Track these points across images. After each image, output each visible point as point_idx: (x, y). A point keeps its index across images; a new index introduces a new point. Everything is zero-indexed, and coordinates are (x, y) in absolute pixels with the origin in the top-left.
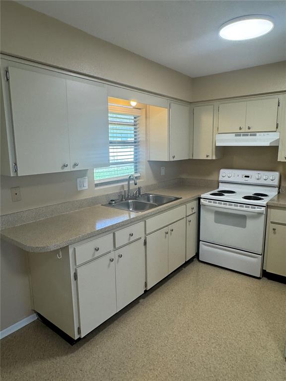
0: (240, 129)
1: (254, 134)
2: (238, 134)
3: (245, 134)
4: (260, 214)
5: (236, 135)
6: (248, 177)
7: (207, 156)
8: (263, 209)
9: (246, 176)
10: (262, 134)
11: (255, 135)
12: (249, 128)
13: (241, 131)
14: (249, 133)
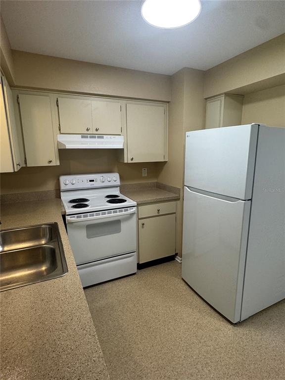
0: (88, 130)
1: (101, 136)
2: (84, 136)
3: (93, 136)
4: (132, 214)
5: (82, 137)
6: (93, 181)
7: (50, 162)
8: (134, 209)
9: (90, 181)
10: (109, 136)
11: (103, 137)
12: (97, 130)
13: (88, 133)
14: (96, 136)
